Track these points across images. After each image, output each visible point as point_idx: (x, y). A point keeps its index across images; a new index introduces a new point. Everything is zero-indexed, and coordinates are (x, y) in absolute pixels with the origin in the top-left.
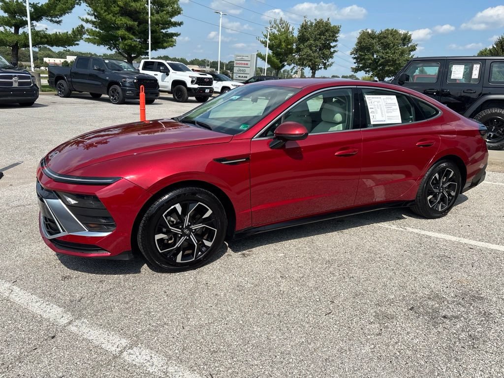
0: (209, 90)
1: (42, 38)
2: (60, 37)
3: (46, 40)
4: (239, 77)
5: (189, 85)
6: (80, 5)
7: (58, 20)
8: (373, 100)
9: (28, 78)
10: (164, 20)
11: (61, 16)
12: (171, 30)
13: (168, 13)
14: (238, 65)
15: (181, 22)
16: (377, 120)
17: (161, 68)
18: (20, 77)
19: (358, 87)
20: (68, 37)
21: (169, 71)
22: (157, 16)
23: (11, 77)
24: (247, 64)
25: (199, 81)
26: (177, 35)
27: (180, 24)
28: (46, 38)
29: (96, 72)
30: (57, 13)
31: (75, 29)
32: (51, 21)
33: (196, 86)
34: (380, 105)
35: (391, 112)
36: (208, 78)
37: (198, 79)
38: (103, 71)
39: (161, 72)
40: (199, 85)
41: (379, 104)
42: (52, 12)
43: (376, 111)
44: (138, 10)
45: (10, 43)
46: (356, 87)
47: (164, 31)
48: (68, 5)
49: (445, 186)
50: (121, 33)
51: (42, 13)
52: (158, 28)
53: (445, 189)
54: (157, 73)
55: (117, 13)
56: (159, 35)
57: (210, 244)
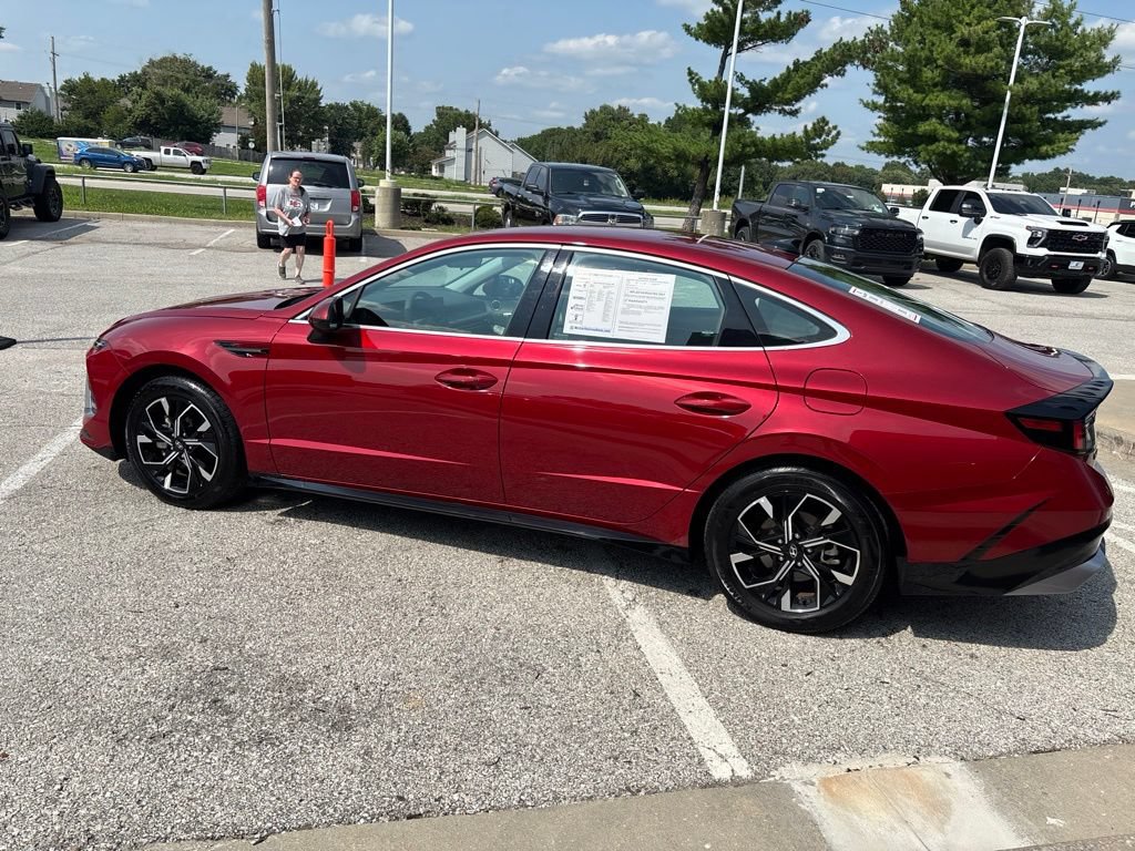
0: (1081, 264)
1: (745, 146)
2: (781, 143)
5: (1022, 248)
6: (843, 75)
7: (793, 109)
8: (593, 280)
9: (637, 220)
10: (1053, 90)
11: (798, 99)
12: (1075, 113)
13: (1070, 72)
15: (1113, 94)
17: (965, 206)
18: (622, 219)
19: (565, 248)
20: (796, 142)
21: (984, 212)
22: (1032, 84)
23: (604, 218)
25: (1054, 239)
26: (1093, 124)
27: (1108, 98)
28: (755, 145)
29: (794, 211)
30: (788, 96)
31: (809, 128)
32: (782, 112)
33: (1042, 252)
35: (639, 313)
36: (1088, 234)
37: (1052, 233)
38: (806, 209)
39: (962, 215)
40: (1050, 249)
41: (606, 290)
42: (780, 94)
43: (590, 304)
44: (980, 72)
45: (694, 157)
46: (559, 246)
47: (1060, 116)
48: (809, 79)
49: (809, 544)
50: (923, 127)
51: (762, 98)
52: (1031, 111)
53: (807, 554)
54: (956, 216)
55: (935, 85)
56: (1030, 128)
57: (208, 477)
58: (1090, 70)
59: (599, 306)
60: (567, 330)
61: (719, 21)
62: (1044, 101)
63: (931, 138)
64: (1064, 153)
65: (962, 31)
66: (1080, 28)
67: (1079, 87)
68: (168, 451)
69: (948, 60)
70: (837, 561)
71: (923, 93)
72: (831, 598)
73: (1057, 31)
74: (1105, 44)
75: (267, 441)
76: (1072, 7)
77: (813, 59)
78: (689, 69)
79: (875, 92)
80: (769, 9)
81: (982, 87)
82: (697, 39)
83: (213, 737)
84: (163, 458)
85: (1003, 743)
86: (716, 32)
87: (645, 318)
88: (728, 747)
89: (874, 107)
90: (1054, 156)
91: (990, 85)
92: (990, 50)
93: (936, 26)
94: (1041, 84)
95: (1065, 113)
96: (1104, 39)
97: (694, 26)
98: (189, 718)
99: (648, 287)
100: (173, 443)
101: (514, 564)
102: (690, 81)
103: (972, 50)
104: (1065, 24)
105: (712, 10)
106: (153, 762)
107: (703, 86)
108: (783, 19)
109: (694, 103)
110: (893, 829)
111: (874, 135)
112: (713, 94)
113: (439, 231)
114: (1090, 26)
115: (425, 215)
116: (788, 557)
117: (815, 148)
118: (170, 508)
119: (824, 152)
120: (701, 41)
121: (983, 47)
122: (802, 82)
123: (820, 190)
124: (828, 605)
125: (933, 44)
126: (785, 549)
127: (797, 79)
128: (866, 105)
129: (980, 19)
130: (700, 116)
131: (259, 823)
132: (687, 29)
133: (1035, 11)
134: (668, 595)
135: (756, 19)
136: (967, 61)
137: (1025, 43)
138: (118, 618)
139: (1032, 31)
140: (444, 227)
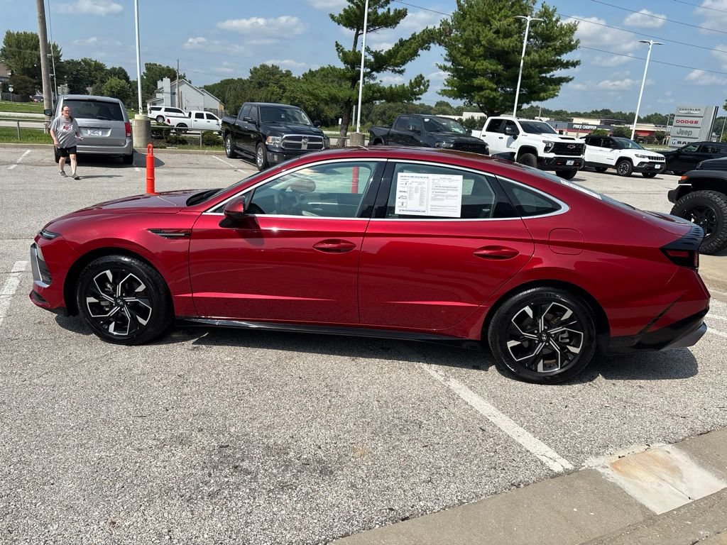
0: (573, 162)
1: (374, 92)
2: (396, 90)
3: (379, 94)
4: (679, 142)
5: (541, 154)
6: (429, 50)
7: (401, 69)
8: (410, 180)
9: (320, 140)
10: (546, 60)
11: (403, 64)
12: (558, 73)
13: (555, 49)
14: (680, 124)
15: (577, 62)
16: (408, 209)
17: (507, 129)
18: (311, 139)
19: (389, 160)
20: (405, 90)
21: (518, 133)
22: (535, 56)
23: (300, 139)
24: (696, 122)
25: (558, 148)
26: (567, 80)
27: (574, 64)
28: (380, 92)
29: (411, 134)
30: (398, 61)
31: (413, 81)
32: (394, 71)
33: (552, 155)
34: (422, 188)
35: (443, 200)
36: (576, 144)
37: (557, 144)
38: (419, 132)
39: (506, 134)
40: (556, 154)
41: (420, 186)
42: (393, 60)
43: (411, 195)
44: (506, 49)
45: (342, 99)
46: (386, 160)
47: (548, 75)
48: (411, 51)
49: (553, 331)
50: (477, 81)
51: (381, 62)
52: (534, 72)
53: (552, 337)
54: (503, 135)
55: (480, 56)
56: (534, 82)
57: (144, 322)
58: (566, 48)
59: (417, 196)
60: (397, 212)
61: (353, 14)
62: (541, 67)
63: (480, 88)
64: (553, 97)
65: (496, 24)
66: (559, 23)
67: (559, 58)
68: (111, 306)
69: (490, 42)
70: (568, 340)
71: (474, 61)
72: (566, 362)
73: (547, 25)
74: (573, 33)
75: (190, 295)
76: (555, 10)
77: (410, 39)
78: (336, 42)
79: (446, 60)
80: (382, 7)
81: (506, 58)
82: (339, 24)
83: (250, 489)
84: (108, 312)
85: (684, 432)
86: (352, 20)
87: (446, 202)
88: (552, 453)
89: (445, 69)
90: (547, 99)
91: (512, 57)
92: (511, 36)
93: (479, 20)
94: (540, 56)
95: (551, 73)
96: (572, 29)
97: (337, 15)
98: (226, 480)
99: (447, 183)
100: (115, 301)
101: (362, 361)
102: (337, 50)
103: (501, 35)
104: (551, 20)
105: (349, 6)
106: (222, 510)
107: (345, 54)
108: (392, 13)
109: (341, 65)
110: (660, 485)
111: (445, 86)
112: (352, 60)
113: (179, 148)
114: (564, 22)
115: (166, 138)
116: (541, 341)
117: (415, 94)
118: (115, 347)
119: (420, 96)
120: (341, 25)
121: (508, 34)
122: (406, 52)
123: (426, 120)
124: (564, 366)
125: (479, 32)
126: (540, 336)
127: (403, 51)
128: (440, 67)
129: (506, 17)
130: (344, 73)
131: (317, 537)
132: (332, 17)
133: (534, 13)
134: (464, 371)
135: (376, 13)
136: (500, 42)
137: (529, 32)
138: (131, 422)
139: (533, 25)
140: (181, 146)
